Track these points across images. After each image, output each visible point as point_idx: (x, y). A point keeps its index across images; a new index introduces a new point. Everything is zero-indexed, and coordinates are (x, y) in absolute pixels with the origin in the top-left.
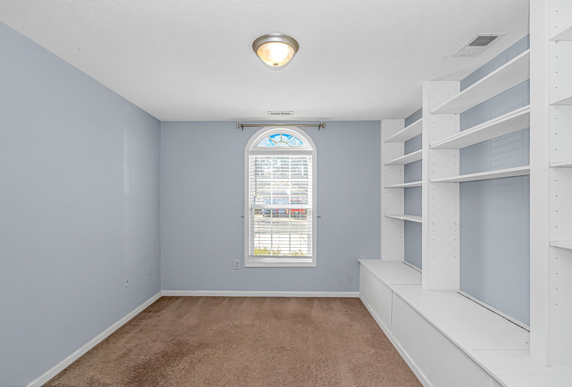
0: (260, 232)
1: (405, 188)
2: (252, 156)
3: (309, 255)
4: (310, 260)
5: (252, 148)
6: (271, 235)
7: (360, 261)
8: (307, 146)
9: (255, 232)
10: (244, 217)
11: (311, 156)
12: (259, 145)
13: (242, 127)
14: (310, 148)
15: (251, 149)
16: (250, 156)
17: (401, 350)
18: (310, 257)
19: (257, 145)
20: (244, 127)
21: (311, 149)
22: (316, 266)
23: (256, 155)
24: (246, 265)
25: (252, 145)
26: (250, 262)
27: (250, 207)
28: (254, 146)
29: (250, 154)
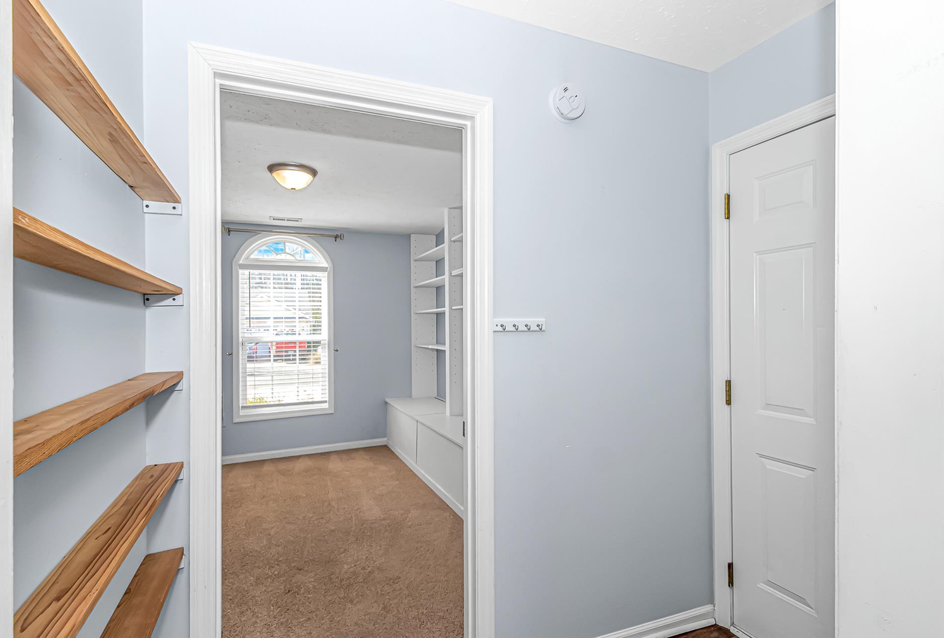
0: (256, 373)
1: (437, 314)
2: (242, 271)
3: (323, 400)
4: (326, 406)
5: (243, 260)
6: (271, 377)
7: (387, 400)
8: (320, 260)
9: (247, 374)
10: (232, 354)
11: (326, 274)
12: (252, 256)
13: (229, 231)
14: (324, 263)
15: (241, 262)
16: (241, 271)
17: (424, 476)
18: (325, 402)
19: (249, 256)
20: (231, 232)
21: (325, 265)
22: (333, 412)
23: (249, 270)
24: (236, 420)
25: (244, 256)
26: (241, 416)
27: (240, 340)
28: (247, 258)
29: (240, 269)
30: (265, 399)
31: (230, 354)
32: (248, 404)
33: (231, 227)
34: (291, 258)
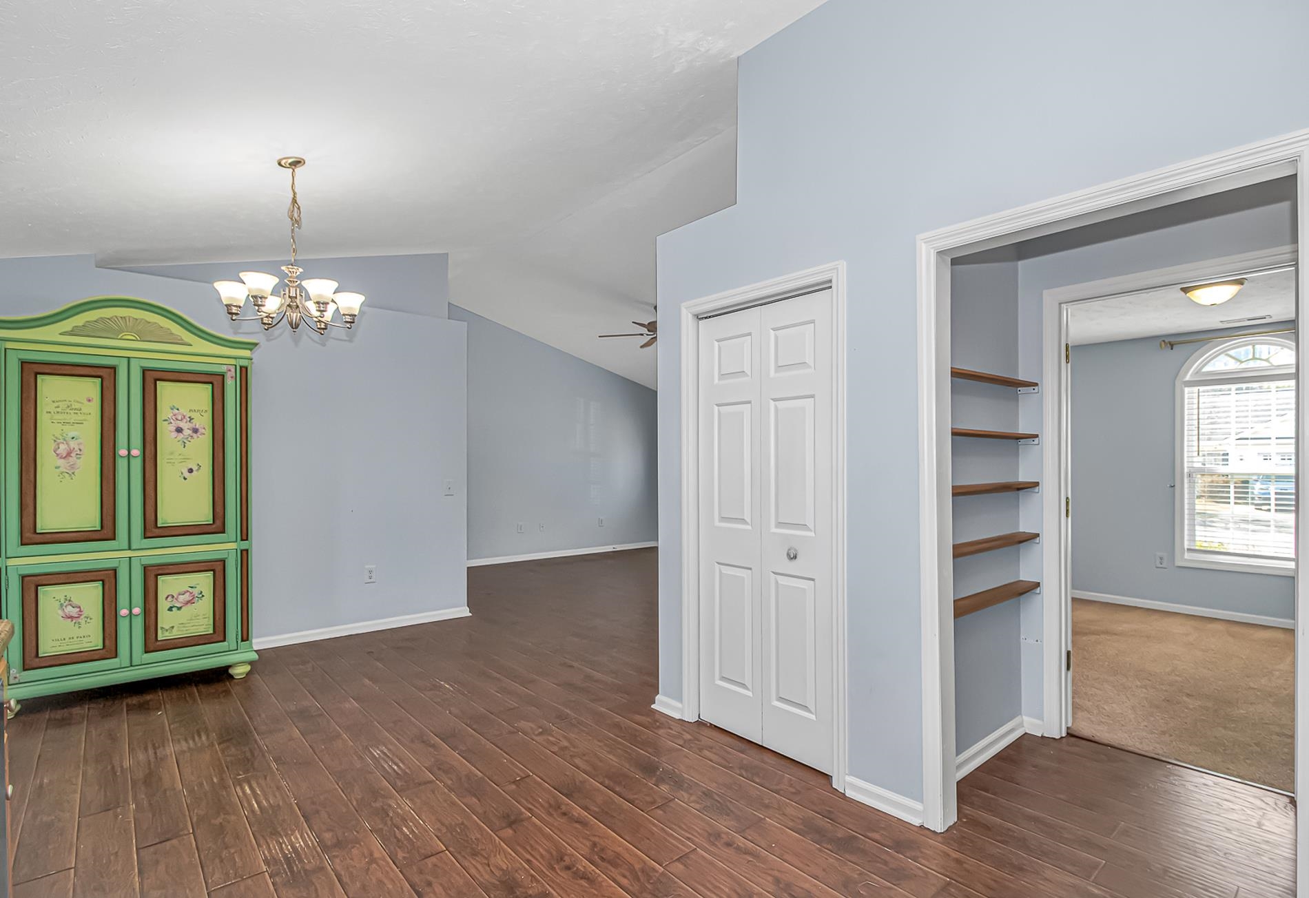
2: (1189, 390)
5: (1191, 375)
9: (1196, 511)
10: (1174, 486)
13: (1170, 345)
15: (1187, 378)
16: (1187, 390)
19: (1199, 370)
20: (1174, 346)
23: (1199, 387)
24: (1179, 563)
25: (1192, 370)
26: (1186, 559)
27: (1186, 470)
28: (1198, 372)
29: (1185, 387)
30: (1225, 546)
31: (1172, 486)
32: (1197, 548)
33: (1172, 340)
34: (1265, 364)
